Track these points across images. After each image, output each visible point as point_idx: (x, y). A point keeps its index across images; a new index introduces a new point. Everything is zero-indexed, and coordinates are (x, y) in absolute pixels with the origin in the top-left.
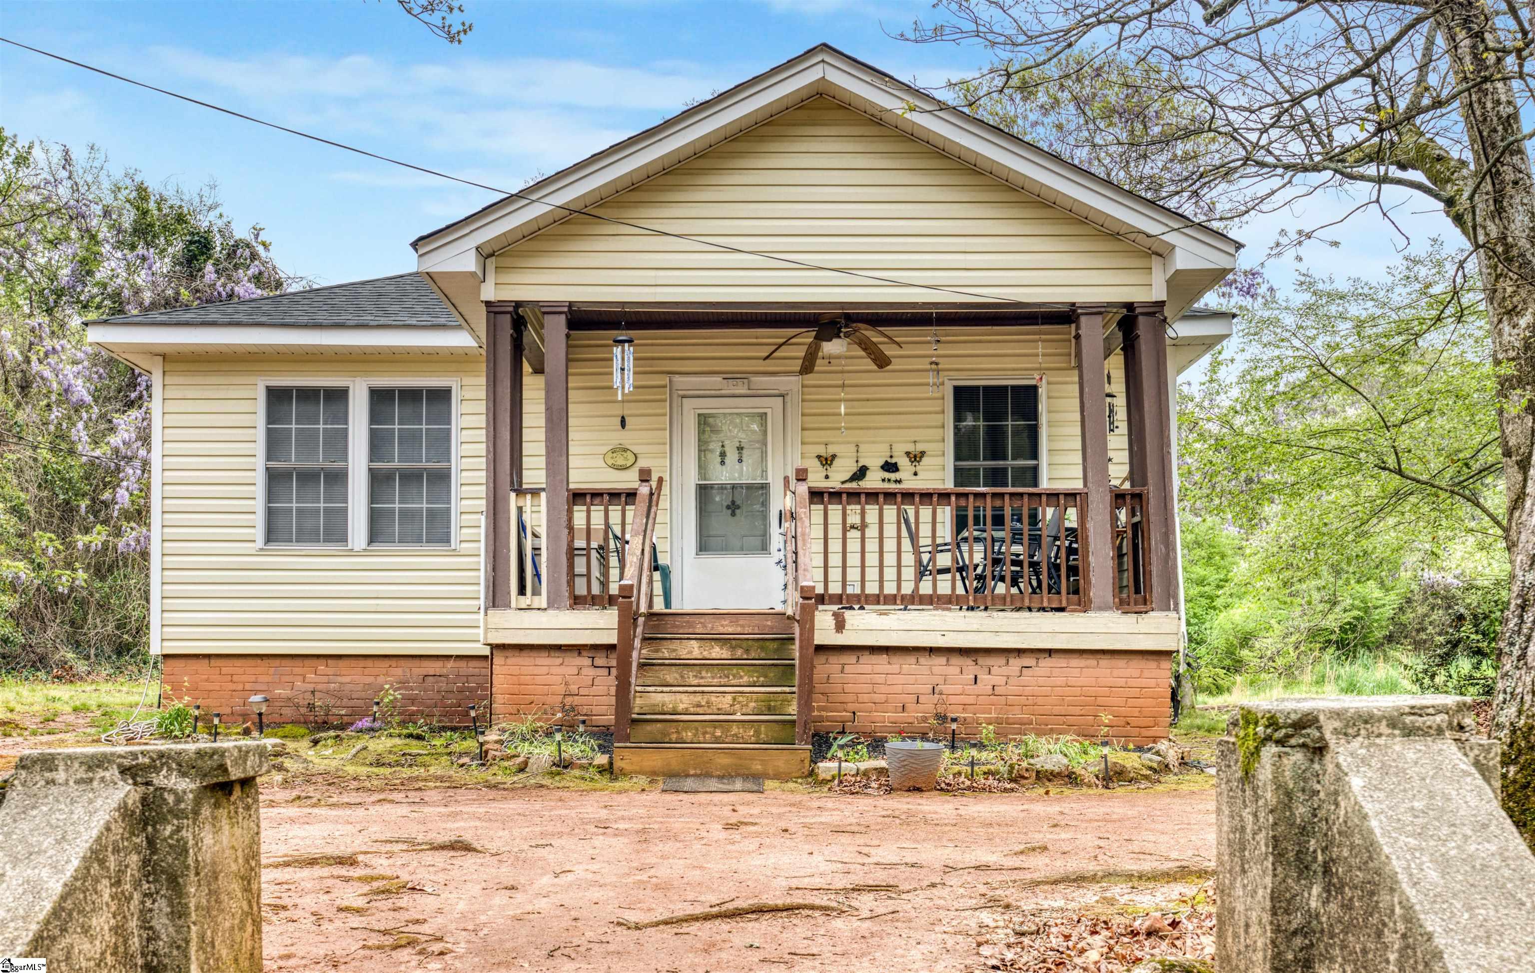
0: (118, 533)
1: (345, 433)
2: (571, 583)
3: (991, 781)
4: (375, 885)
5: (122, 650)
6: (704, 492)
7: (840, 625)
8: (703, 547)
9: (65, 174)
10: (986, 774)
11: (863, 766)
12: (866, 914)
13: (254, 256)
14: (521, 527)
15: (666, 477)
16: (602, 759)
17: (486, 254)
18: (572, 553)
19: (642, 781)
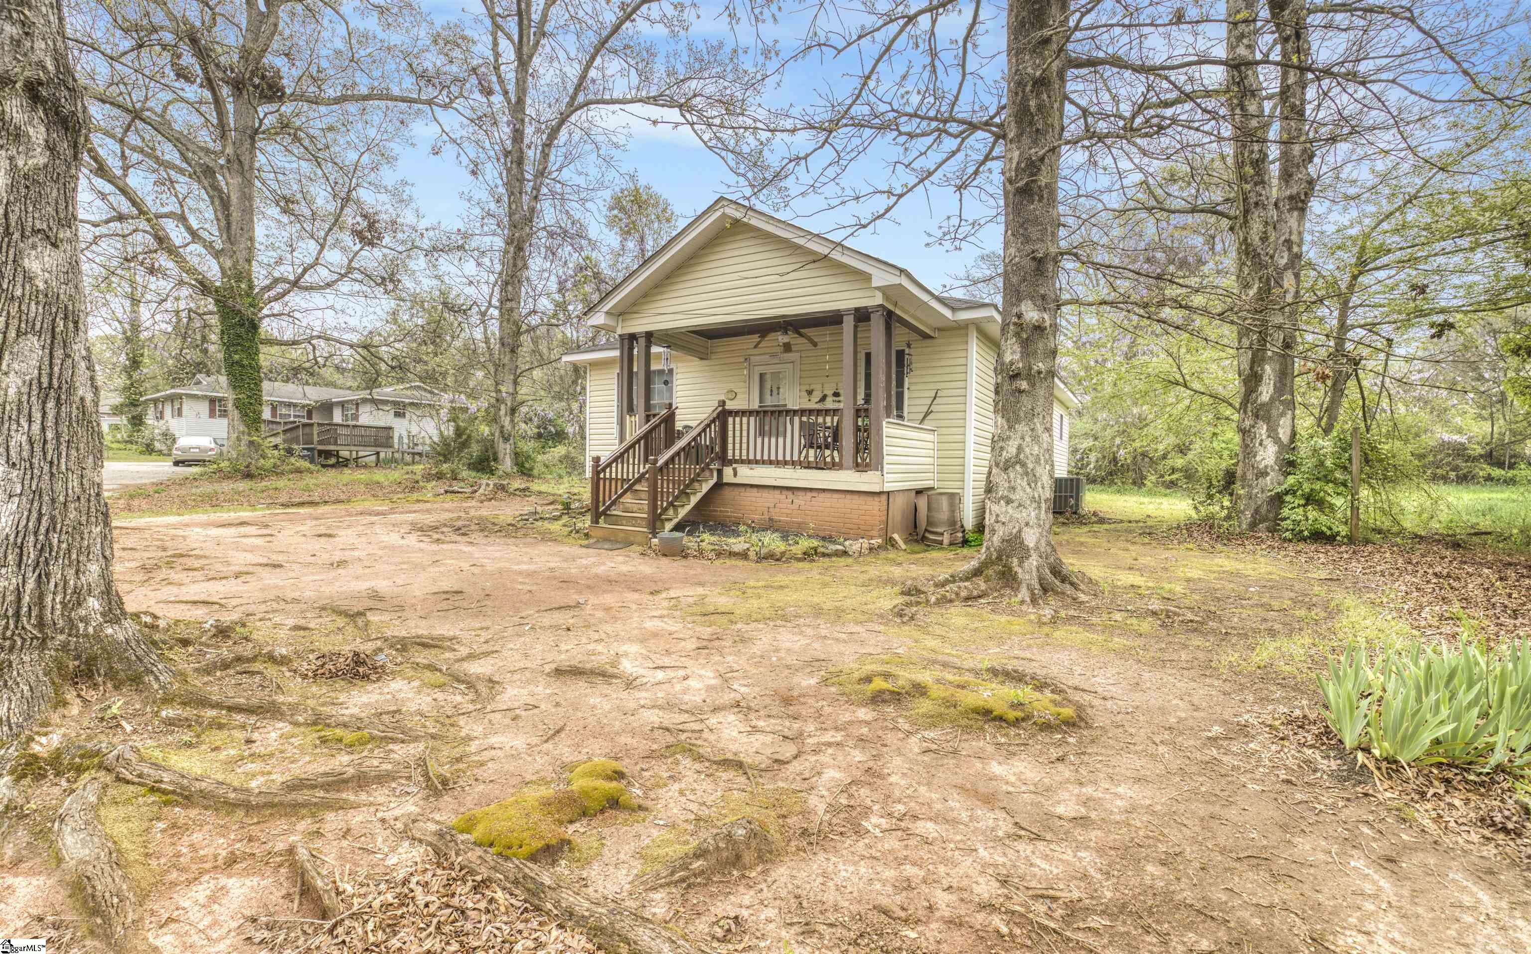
7: (735, 475)
17: (617, 314)
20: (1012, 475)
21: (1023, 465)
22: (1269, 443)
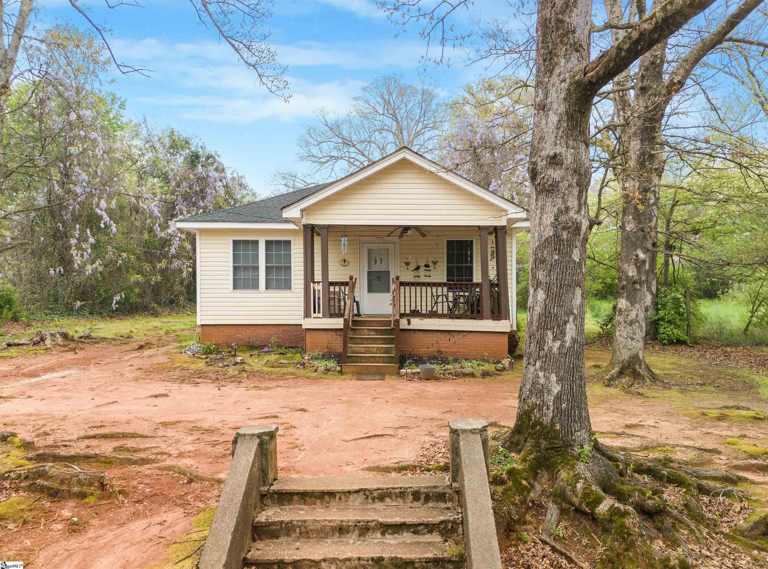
0: (171, 263)
1: (258, 255)
2: (329, 310)
3: (450, 376)
4: (286, 425)
5: (172, 302)
6: (369, 273)
7: (409, 323)
8: (370, 290)
9: (144, 125)
10: (449, 374)
11: (413, 371)
12: (400, 437)
13: (215, 161)
14: (314, 291)
15: (358, 278)
16: (339, 369)
17: (302, 211)
18: (330, 299)
19: (350, 375)
20: (634, 327)
21: (639, 323)
22: (648, 294)
